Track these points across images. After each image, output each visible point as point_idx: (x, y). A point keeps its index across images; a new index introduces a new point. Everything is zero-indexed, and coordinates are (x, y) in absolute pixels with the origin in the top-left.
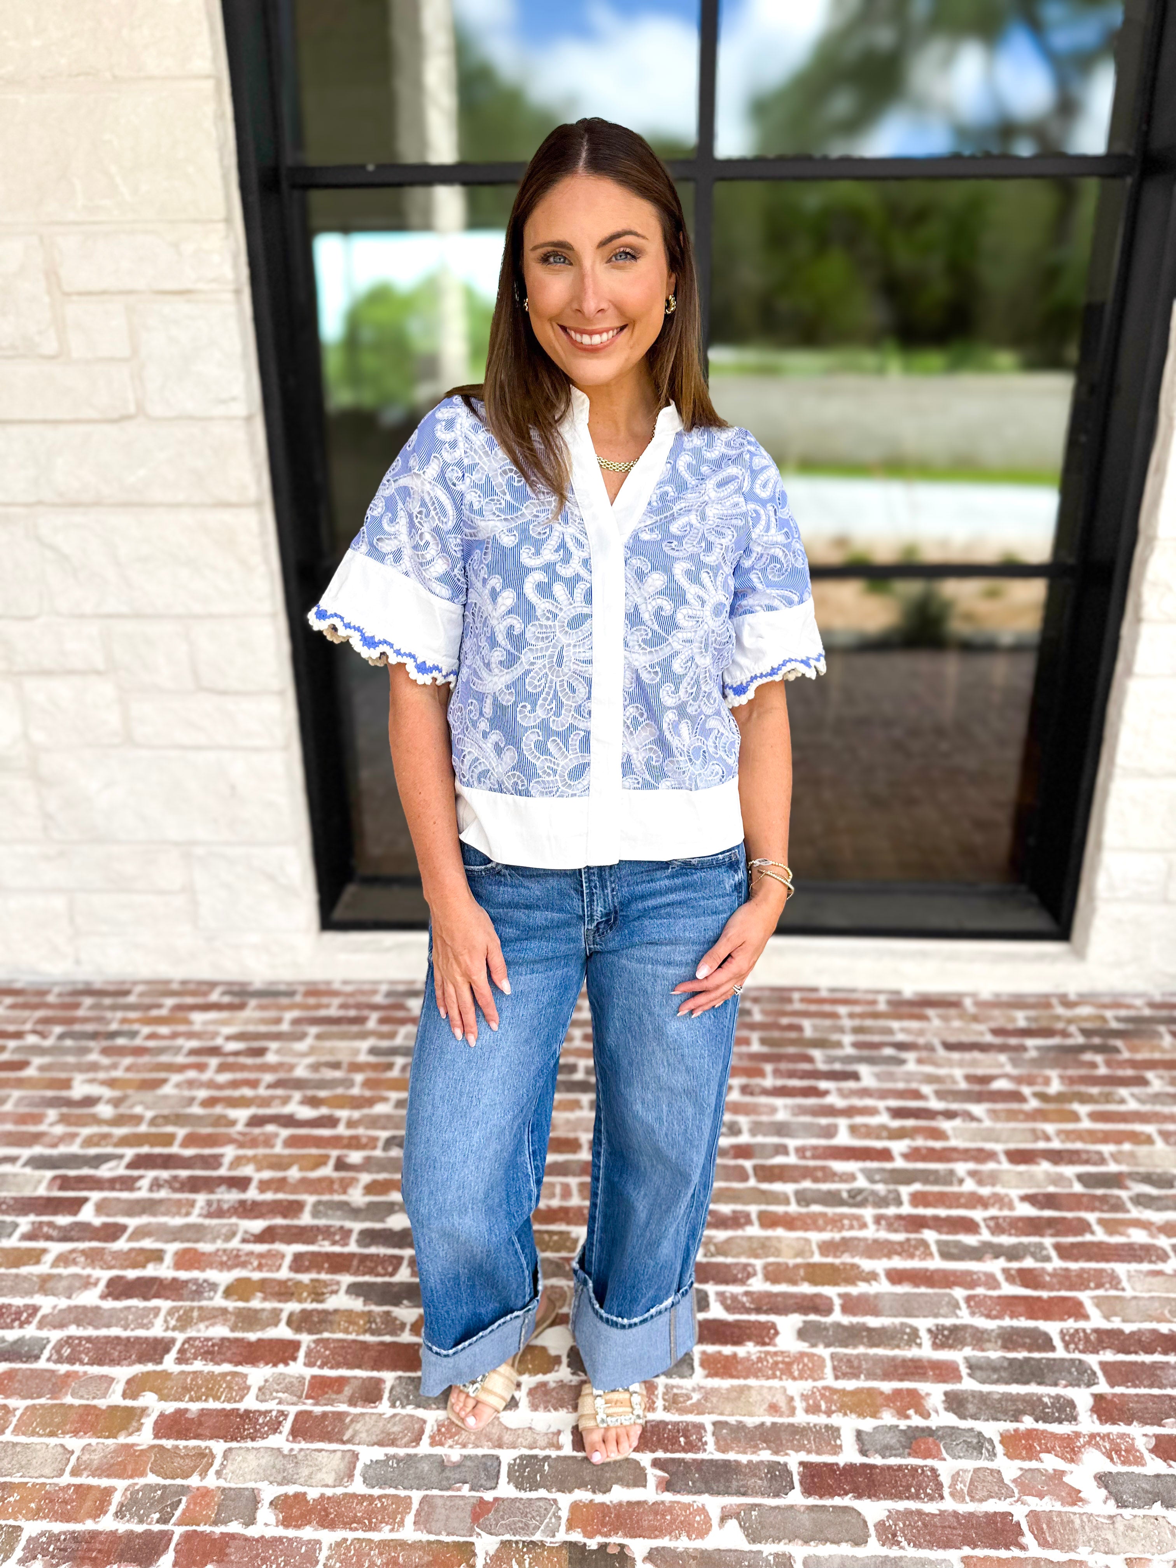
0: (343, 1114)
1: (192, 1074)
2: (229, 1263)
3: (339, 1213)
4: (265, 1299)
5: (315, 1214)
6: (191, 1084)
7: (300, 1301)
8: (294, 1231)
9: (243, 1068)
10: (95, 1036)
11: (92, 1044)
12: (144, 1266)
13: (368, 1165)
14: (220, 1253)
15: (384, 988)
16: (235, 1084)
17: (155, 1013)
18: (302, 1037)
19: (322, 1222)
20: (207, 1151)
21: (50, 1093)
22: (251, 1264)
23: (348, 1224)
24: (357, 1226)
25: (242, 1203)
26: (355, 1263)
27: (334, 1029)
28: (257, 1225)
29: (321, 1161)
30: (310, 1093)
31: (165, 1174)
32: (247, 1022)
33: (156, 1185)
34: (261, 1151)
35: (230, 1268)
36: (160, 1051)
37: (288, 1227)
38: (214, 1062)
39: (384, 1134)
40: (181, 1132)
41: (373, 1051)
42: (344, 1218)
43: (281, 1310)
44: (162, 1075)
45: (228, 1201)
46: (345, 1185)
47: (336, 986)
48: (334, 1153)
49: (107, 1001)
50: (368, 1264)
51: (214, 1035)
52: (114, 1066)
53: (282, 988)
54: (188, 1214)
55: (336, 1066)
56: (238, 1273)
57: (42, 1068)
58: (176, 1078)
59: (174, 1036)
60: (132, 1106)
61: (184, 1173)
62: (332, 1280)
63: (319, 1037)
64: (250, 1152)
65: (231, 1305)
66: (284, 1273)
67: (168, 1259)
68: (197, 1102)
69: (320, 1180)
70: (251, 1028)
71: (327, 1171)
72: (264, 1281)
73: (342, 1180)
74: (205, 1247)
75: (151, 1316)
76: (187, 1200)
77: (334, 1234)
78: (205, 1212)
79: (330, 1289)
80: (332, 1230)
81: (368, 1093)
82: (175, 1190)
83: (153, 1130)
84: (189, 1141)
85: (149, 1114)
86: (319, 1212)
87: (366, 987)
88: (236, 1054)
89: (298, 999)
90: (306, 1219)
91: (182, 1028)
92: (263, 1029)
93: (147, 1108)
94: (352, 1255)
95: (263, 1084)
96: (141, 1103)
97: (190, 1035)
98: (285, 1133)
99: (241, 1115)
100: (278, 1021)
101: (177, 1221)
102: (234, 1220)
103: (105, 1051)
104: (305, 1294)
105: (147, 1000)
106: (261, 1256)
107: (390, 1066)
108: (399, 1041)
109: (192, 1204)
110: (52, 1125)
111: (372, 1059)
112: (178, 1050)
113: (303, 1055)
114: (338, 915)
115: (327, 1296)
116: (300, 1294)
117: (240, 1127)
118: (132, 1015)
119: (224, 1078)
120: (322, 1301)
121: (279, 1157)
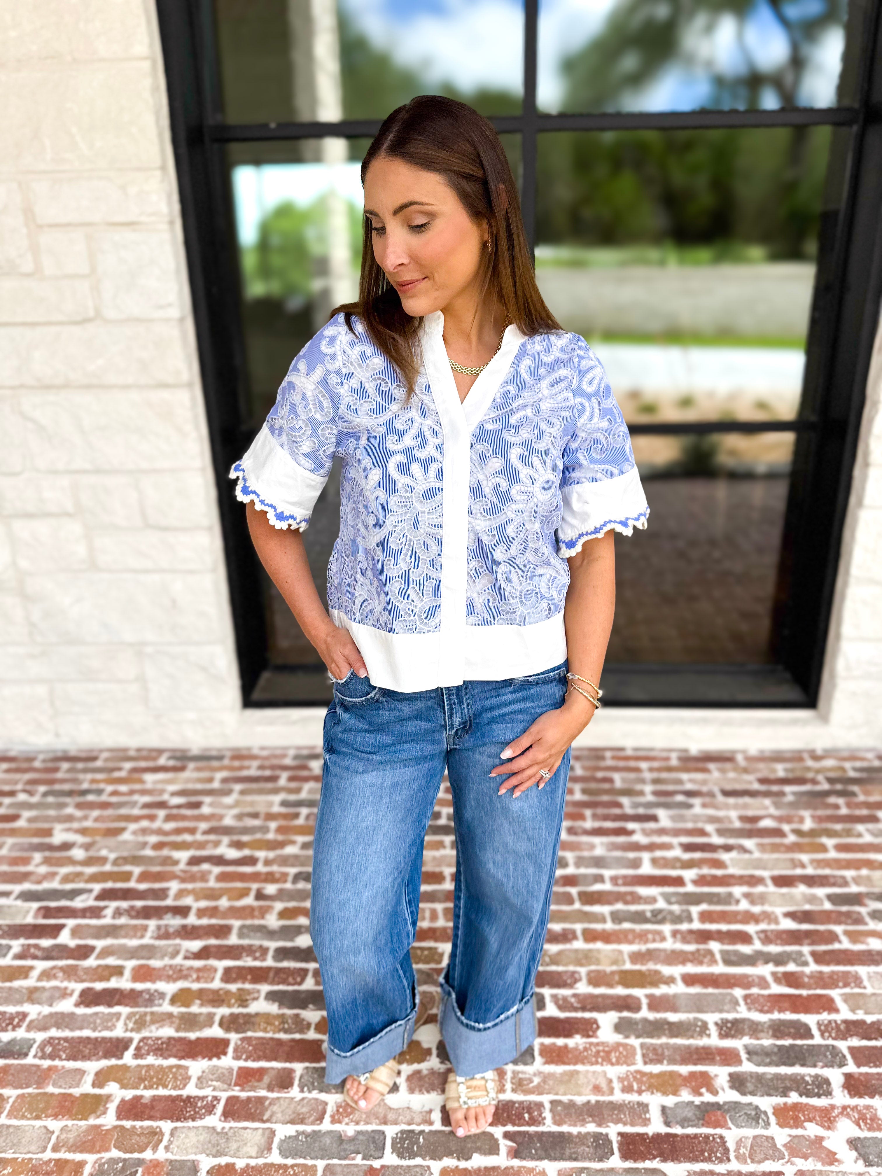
0: (261, 854)
1: (145, 823)
2: (175, 976)
3: (259, 934)
4: (202, 1005)
5: (241, 935)
6: (144, 831)
7: (229, 1006)
8: (224, 949)
9: (184, 818)
10: (70, 793)
11: (68, 800)
12: (108, 980)
13: (281, 895)
14: (168, 968)
15: (292, 752)
16: (178, 831)
17: (117, 774)
18: (228, 792)
19: (246, 942)
20: (157, 886)
21: (36, 840)
22: (191, 976)
23: (266, 943)
24: (273, 945)
25: (184, 927)
26: (271, 974)
27: (254, 786)
28: (196, 945)
29: (244, 893)
30: (235, 838)
31: (124, 904)
32: (188, 781)
33: (118, 913)
34: (199, 885)
35: (175, 980)
36: (120, 805)
37: (219, 947)
38: (162, 813)
39: (292, 871)
40: (137, 870)
41: (284, 803)
42: (262, 939)
43: (214, 1014)
44: (122, 824)
45: (172, 926)
46: (263, 912)
47: (255, 751)
48: (255, 886)
49: (80, 765)
50: (283, 976)
51: (162, 792)
52: (85, 818)
53: (214, 753)
54: (142, 937)
55: (255, 816)
56: (181, 984)
57: (30, 820)
58: (133, 827)
59: (132, 792)
60: (99, 850)
61: (139, 904)
62: (254, 989)
63: (242, 792)
64: (189, 886)
65: (176, 1010)
66: (217, 984)
67: (127, 973)
68: (149, 846)
69: (244, 908)
70: (190, 786)
71: (249, 901)
72: (201, 991)
73: (261, 907)
74: (156, 963)
75: (114, 1020)
76: (142, 925)
77: (255, 952)
78: (155, 935)
79: (252, 996)
80: (254, 948)
81: (280, 838)
82: (132, 917)
83: (116, 869)
84: (144, 877)
85: (112, 856)
86: (243, 934)
87: (278, 752)
88: (179, 807)
89: (226, 762)
90: (233, 940)
91: (137, 787)
92: (199, 786)
93: (111, 850)
94: (269, 969)
95: (199, 831)
96: (106, 847)
97: (144, 792)
98: (217, 870)
99: (183, 856)
100: (210, 780)
101: (134, 943)
102: (178, 941)
103: (79, 806)
104: (233, 1001)
105: (110, 765)
106: (199, 970)
107: (296, 816)
108: (304, 795)
109: (145, 928)
110: (37, 865)
111: (283, 810)
112: (134, 804)
113: (230, 807)
114: (256, 695)
115: (250, 1002)
116: (229, 1001)
117: (182, 866)
118: (99, 776)
119: (169, 826)
120: (246, 1006)
121: (212, 889)
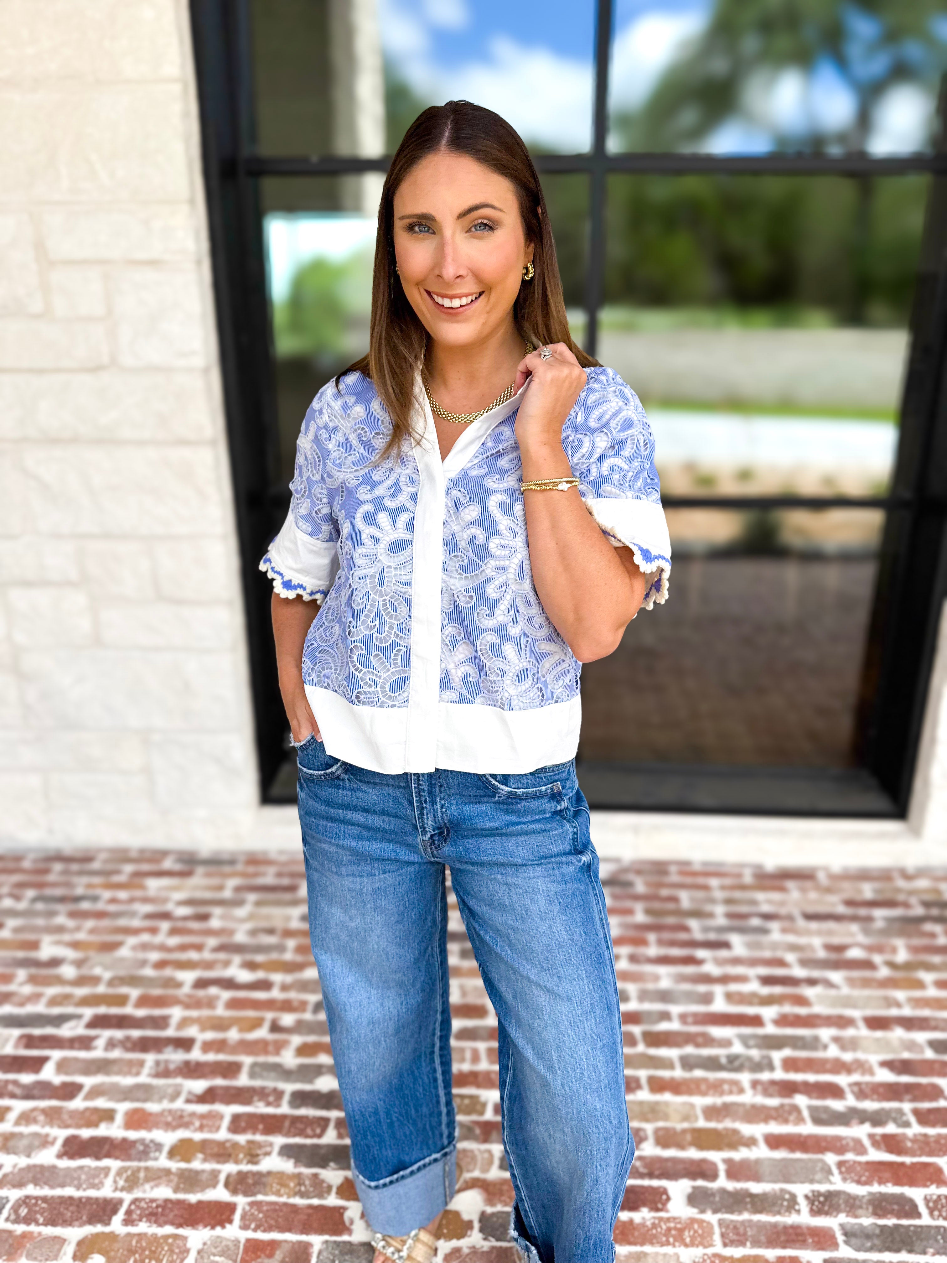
0: (277, 978)
1: (145, 937)
2: (174, 1123)
3: (273, 1074)
4: (205, 1160)
5: (252, 1075)
6: (145, 947)
7: (237, 1162)
8: (233, 1092)
9: (191, 932)
10: (62, 900)
11: (60, 907)
12: (96, 1125)
13: (300, 1027)
14: (166, 1113)
16: (183, 948)
17: (117, 879)
18: (241, 903)
19: (257, 1083)
20: (157, 1012)
21: (21, 954)
22: (193, 1124)
23: (282, 1085)
24: (289, 1088)
25: (187, 1063)
26: (287, 1124)
27: (271, 896)
28: (199, 1086)
29: (257, 1024)
30: (249, 957)
31: (119, 1034)
32: (196, 888)
33: (111, 1044)
34: (205, 1013)
35: (174, 1128)
36: (118, 915)
37: (227, 1089)
38: (165, 926)
39: (313, 998)
40: (134, 993)
42: (277, 1079)
43: (219, 1172)
44: (119, 938)
45: (173, 1062)
46: (279, 1047)
47: (273, 856)
48: (269, 1016)
49: (75, 867)
50: (299, 1126)
51: (165, 900)
52: (78, 929)
53: (226, 857)
54: (138, 1074)
55: (271, 931)
56: (182, 1134)
57: (16, 930)
58: (132, 941)
59: (132, 900)
60: (92, 967)
61: (136, 1033)
62: (266, 1141)
63: (258, 904)
64: (194, 1013)
65: (175, 1165)
66: (223, 1134)
67: (119, 1118)
68: (149, 964)
69: (256, 1042)
70: (200, 895)
71: (262, 1033)
72: (204, 1142)
73: (276, 1042)
74: (152, 1107)
75: (102, 1176)
76: (138, 1060)
77: (268, 1095)
78: (153, 1072)
79: (263, 1150)
80: (267, 1091)
81: (299, 958)
82: (127, 1050)
83: (111, 991)
84: (143, 1001)
85: (107, 975)
86: (255, 1073)
88: (185, 918)
89: (240, 867)
90: (243, 1080)
92: (208, 895)
93: (106, 968)
94: (284, 1117)
95: (208, 948)
96: (101, 964)
97: (146, 900)
98: (226, 995)
99: (188, 977)
100: (221, 888)
101: (128, 1081)
102: (179, 1080)
103: (73, 915)
104: (241, 1156)
105: (109, 867)
106: (203, 1117)
109: (141, 1063)
110: (22, 984)
112: (134, 914)
113: (243, 920)
114: (277, 790)
115: (261, 1157)
116: (237, 1155)
117: (186, 989)
118: (97, 880)
119: (174, 941)
120: (256, 1163)
121: (220, 1018)
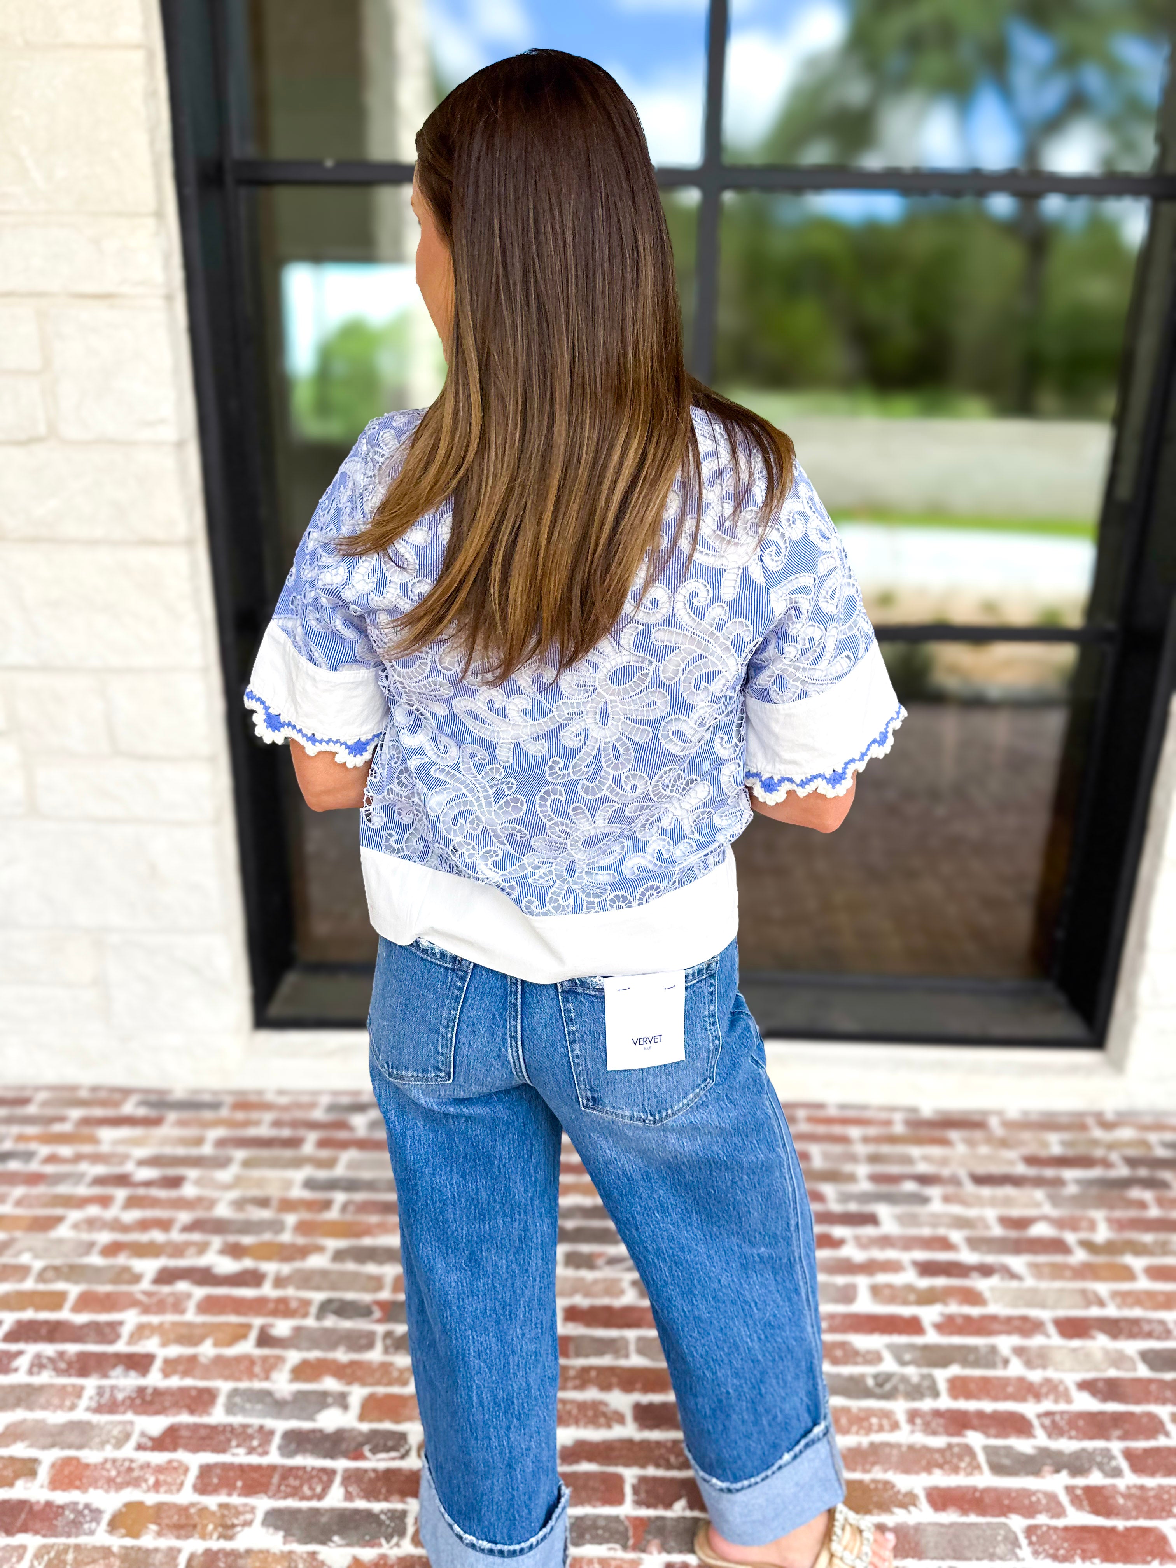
0: (270, 1268)
1: (93, 1211)
2: (119, 1480)
3: (259, 1407)
4: (159, 1534)
5: (230, 1409)
6: (91, 1224)
7: (203, 1537)
8: (203, 1432)
9: (154, 1203)
12: (11, 1484)
13: (298, 1338)
14: (109, 1465)
15: (325, 1100)
16: (144, 1225)
17: (58, 1128)
18: (223, 1163)
19: (237, 1420)
20: (103, 1317)
22: (146, 1481)
23: (270, 1423)
24: (280, 1426)
25: (141, 1390)
26: (275, 1480)
27: (265, 1153)
28: (156, 1424)
29: (239, 1333)
30: (232, 1238)
31: (49, 1349)
32: (165, 1141)
33: (38, 1365)
34: (169, 1318)
35: (120, 1487)
36: (58, 1179)
37: (196, 1427)
38: (121, 1194)
39: (318, 1297)
40: (74, 1290)
41: (310, 1184)
42: (265, 1415)
43: (179, 1551)
44: (58, 1211)
45: (123, 1389)
46: (269, 1367)
47: (270, 1097)
48: (258, 1322)
50: (292, 1482)
51: (124, 1158)
53: (207, 1098)
54: (73, 1407)
55: (263, 1203)
56: (131, 1495)
58: (75, 1215)
59: (78, 1158)
60: (18, 1254)
61: (72, 1348)
62: (245, 1505)
63: (247, 1164)
64: (155, 1319)
65: (116, 1542)
66: (186, 1496)
67: (44, 1473)
68: (97, 1249)
69: (239, 1359)
70: (169, 1150)
71: (247, 1347)
72: (160, 1507)
73: (265, 1359)
74: (90, 1456)
75: (14, 1560)
76: (74, 1386)
77: (251, 1437)
78: (94, 1404)
79: (242, 1518)
80: (250, 1431)
81: (301, 1241)
82: (59, 1372)
83: (41, 1287)
84: (85, 1302)
85: (38, 1265)
86: (235, 1405)
87: (305, 1099)
88: (148, 1184)
89: (224, 1113)
90: (218, 1416)
91: (87, 1149)
92: (181, 1151)
93: (37, 1256)
94: (273, 1468)
95: (178, 1226)
96: (30, 1249)
97: (96, 1158)
98: (200, 1292)
99: (148, 1267)
100: (199, 1141)
101: (56, 1418)
102: (129, 1416)
104: (211, 1527)
105: (50, 1112)
106: (160, 1469)
107: (327, 1205)
108: (339, 1171)
109: (78, 1392)
111: (307, 1195)
112: (78, 1178)
113: (227, 1187)
114: (275, 1010)
115: (239, 1529)
116: (205, 1527)
117: (145, 1285)
118: (31, 1130)
119: (132, 1216)
120: (230, 1538)
121: (190, 1325)
